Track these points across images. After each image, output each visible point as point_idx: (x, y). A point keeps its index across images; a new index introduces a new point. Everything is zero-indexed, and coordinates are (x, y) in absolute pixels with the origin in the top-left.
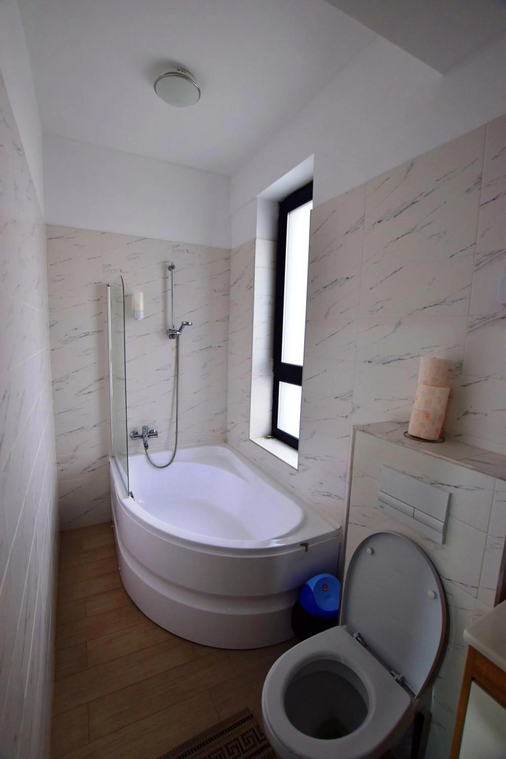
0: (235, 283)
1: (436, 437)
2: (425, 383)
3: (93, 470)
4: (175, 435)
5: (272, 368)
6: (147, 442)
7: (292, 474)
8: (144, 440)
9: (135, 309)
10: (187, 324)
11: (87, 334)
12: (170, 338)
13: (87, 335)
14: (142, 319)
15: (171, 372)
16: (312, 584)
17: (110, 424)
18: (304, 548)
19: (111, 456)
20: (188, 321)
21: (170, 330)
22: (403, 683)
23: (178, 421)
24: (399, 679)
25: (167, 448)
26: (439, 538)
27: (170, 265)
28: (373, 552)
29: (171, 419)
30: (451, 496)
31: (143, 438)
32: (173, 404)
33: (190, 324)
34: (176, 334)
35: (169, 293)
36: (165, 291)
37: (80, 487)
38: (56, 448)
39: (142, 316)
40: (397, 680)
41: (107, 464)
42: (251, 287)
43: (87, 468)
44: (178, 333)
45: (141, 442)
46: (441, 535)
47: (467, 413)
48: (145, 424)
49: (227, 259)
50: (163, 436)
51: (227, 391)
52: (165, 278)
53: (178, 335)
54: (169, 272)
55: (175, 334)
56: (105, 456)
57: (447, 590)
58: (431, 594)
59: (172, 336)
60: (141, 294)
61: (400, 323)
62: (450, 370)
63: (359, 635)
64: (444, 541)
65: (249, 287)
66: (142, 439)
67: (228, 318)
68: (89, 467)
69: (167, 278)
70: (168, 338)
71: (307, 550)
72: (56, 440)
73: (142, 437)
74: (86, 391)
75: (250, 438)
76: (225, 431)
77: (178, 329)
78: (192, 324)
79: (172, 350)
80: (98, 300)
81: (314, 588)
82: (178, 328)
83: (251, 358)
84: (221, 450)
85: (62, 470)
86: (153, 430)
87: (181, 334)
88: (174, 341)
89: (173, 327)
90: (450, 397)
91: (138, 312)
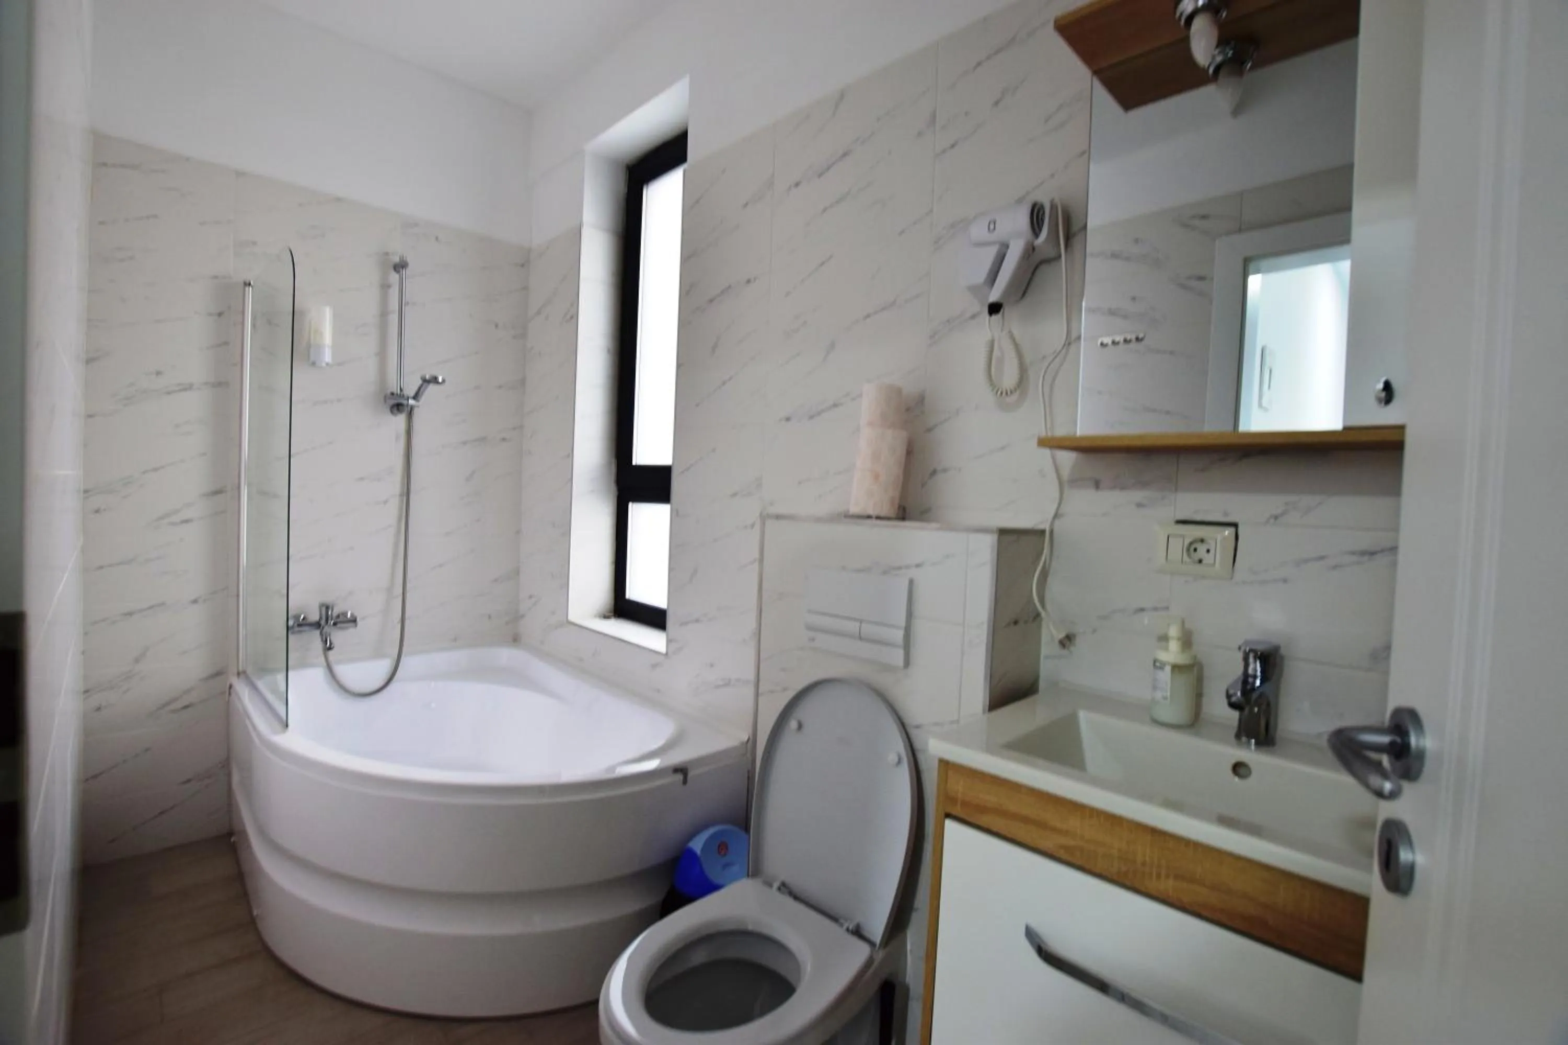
0: (539, 313)
1: (892, 513)
2: (870, 424)
3: (186, 707)
4: (399, 626)
5: (613, 477)
6: (330, 635)
7: (654, 666)
8: (321, 634)
9: (312, 341)
10: (434, 380)
11: (189, 387)
12: (392, 412)
13: (185, 390)
14: (327, 364)
15: (395, 485)
16: (697, 845)
17: (238, 596)
18: (680, 777)
19: (236, 671)
20: (434, 373)
21: (392, 394)
22: (858, 932)
23: (408, 595)
24: (851, 928)
25: (378, 654)
26: (897, 657)
27: (397, 259)
28: (800, 726)
29: (390, 589)
30: (911, 582)
31: (321, 627)
32: (395, 555)
33: (440, 380)
34: (408, 405)
35: (394, 319)
36: (384, 314)
37: (147, 750)
38: (83, 653)
39: (327, 357)
40: (848, 930)
41: (223, 693)
42: (572, 317)
43: (168, 704)
44: (411, 402)
45: (314, 639)
46: (901, 652)
47: (934, 472)
48: (328, 600)
49: (523, 266)
50: (368, 627)
51: (518, 532)
52: (385, 287)
53: (412, 408)
54: (394, 277)
55: (405, 402)
56: (219, 674)
57: (917, 745)
58: (892, 758)
59: (397, 407)
60: (328, 313)
61: (832, 346)
62: (908, 410)
63: (783, 884)
64: (907, 663)
65: (568, 317)
66: (317, 632)
67: (523, 382)
68: (175, 700)
69: (389, 286)
70: (389, 413)
71: (685, 782)
72: (86, 634)
73: (317, 625)
74: (176, 518)
75: (571, 618)
76: (516, 617)
77: (412, 394)
78: (444, 381)
79: (397, 438)
80: (220, 314)
81: (702, 850)
82: (410, 391)
83: (571, 455)
84: (506, 655)
85: (99, 709)
86: (347, 613)
87: (418, 407)
88: (401, 419)
89: (401, 390)
90: (910, 452)
91: (320, 347)
